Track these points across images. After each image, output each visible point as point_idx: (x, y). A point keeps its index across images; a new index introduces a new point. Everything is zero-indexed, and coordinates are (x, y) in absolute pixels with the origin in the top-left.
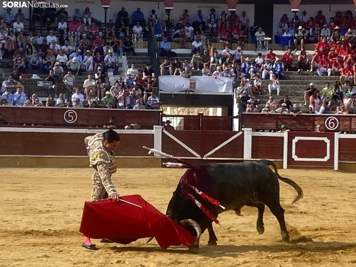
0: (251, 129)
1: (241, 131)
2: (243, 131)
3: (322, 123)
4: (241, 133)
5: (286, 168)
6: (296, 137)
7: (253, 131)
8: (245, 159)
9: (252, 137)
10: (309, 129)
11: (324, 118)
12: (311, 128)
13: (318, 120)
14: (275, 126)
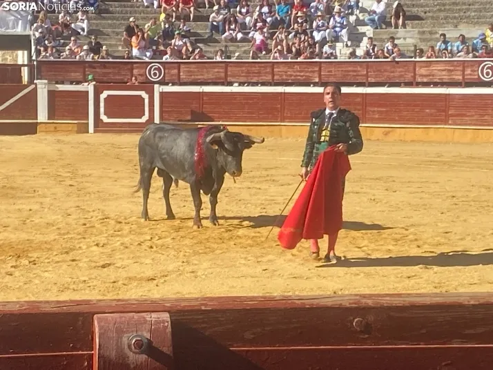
0: (46, 81)
1: (33, 83)
2: (36, 84)
3: (142, 71)
4: (33, 86)
5: (93, 132)
6: (105, 92)
7: (49, 83)
8: (39, 121)
9: (48, 91)
10: (126, 80)
11: (145, 65)
12: (128, 79)
13: (137, 68)
14: (81, 77)
